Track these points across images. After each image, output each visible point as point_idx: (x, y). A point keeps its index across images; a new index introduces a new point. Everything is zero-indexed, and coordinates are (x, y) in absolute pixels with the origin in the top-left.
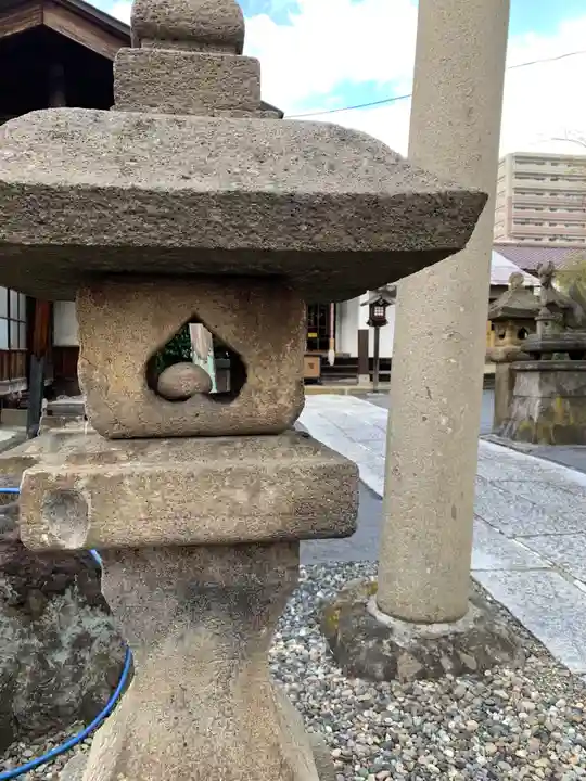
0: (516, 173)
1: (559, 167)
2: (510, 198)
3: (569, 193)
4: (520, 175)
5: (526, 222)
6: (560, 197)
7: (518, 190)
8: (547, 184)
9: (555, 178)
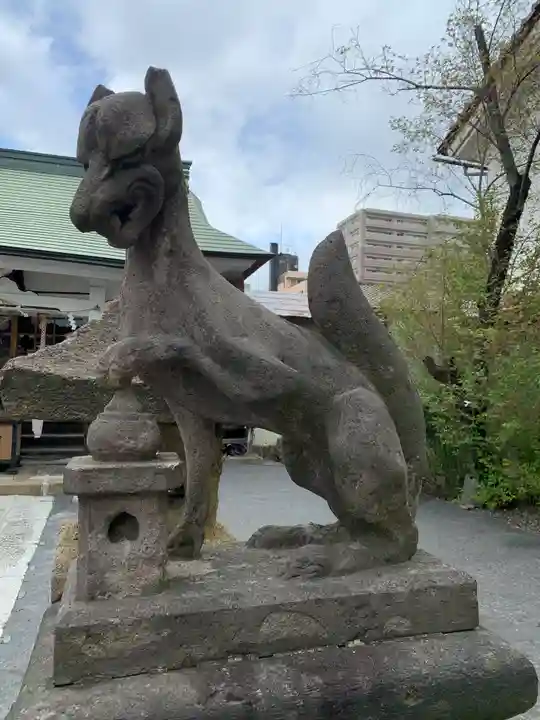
0: (368, 227)
1: (404, 224)
2: (363, 249)
3: (412, 246)
4: (370, 229)
5: (377, 270)
6: (406, 249)
7: (369, 241)
8: (394, 237)
9: (401, 233)
